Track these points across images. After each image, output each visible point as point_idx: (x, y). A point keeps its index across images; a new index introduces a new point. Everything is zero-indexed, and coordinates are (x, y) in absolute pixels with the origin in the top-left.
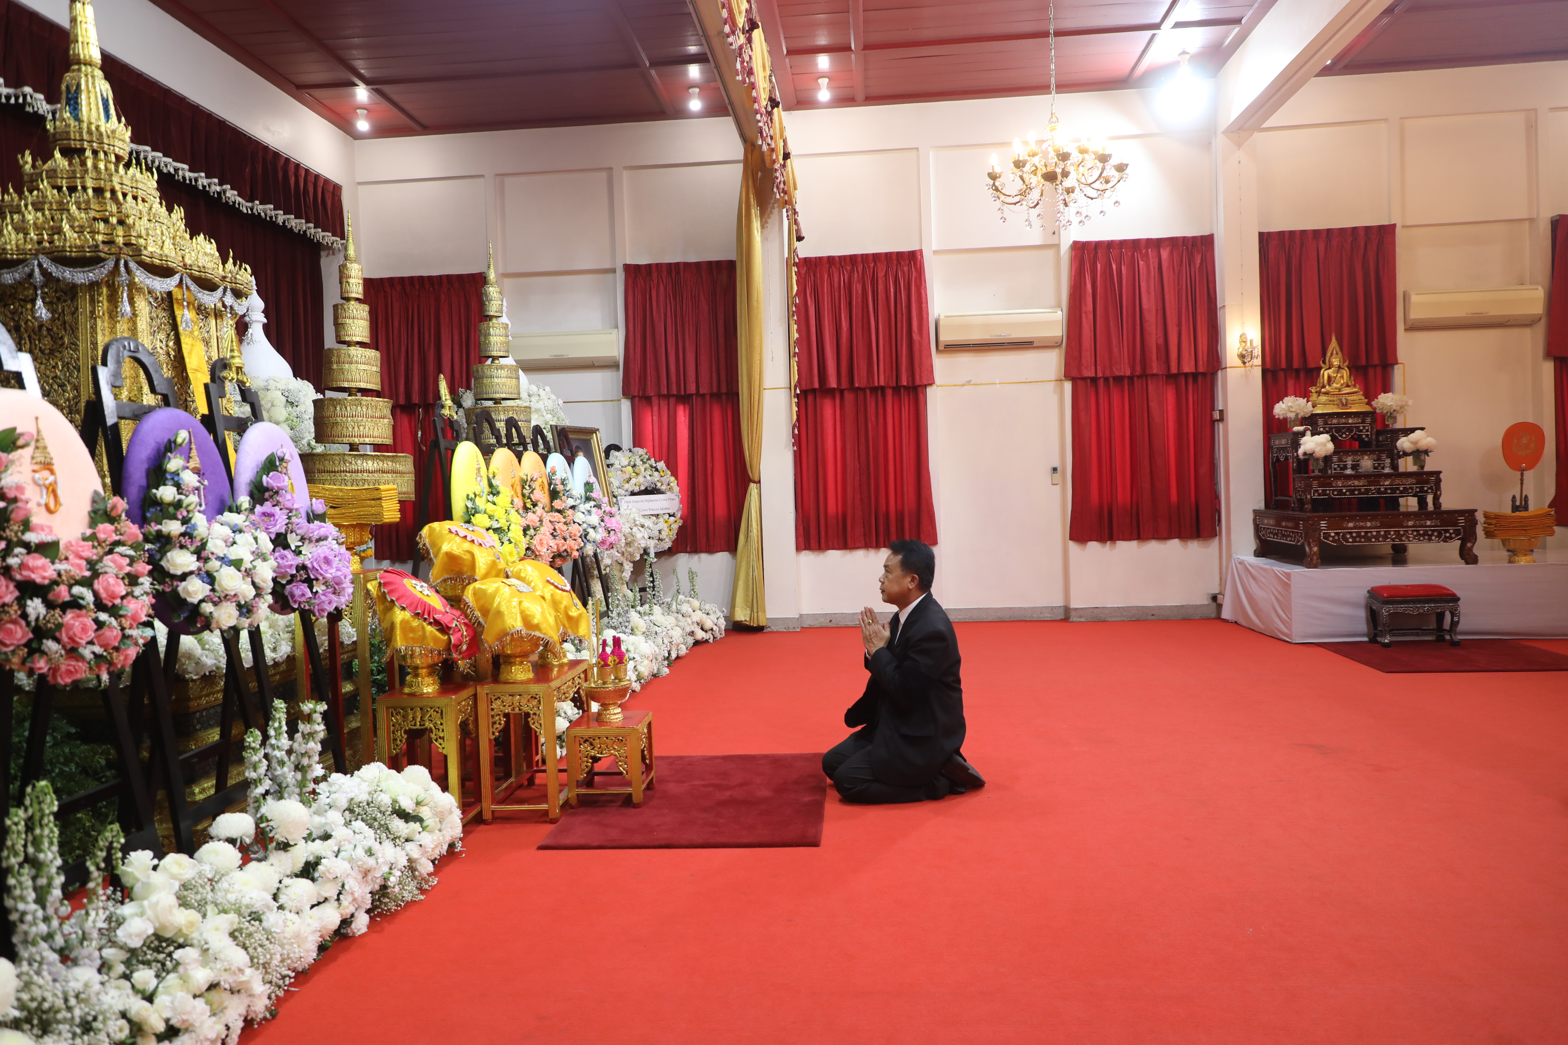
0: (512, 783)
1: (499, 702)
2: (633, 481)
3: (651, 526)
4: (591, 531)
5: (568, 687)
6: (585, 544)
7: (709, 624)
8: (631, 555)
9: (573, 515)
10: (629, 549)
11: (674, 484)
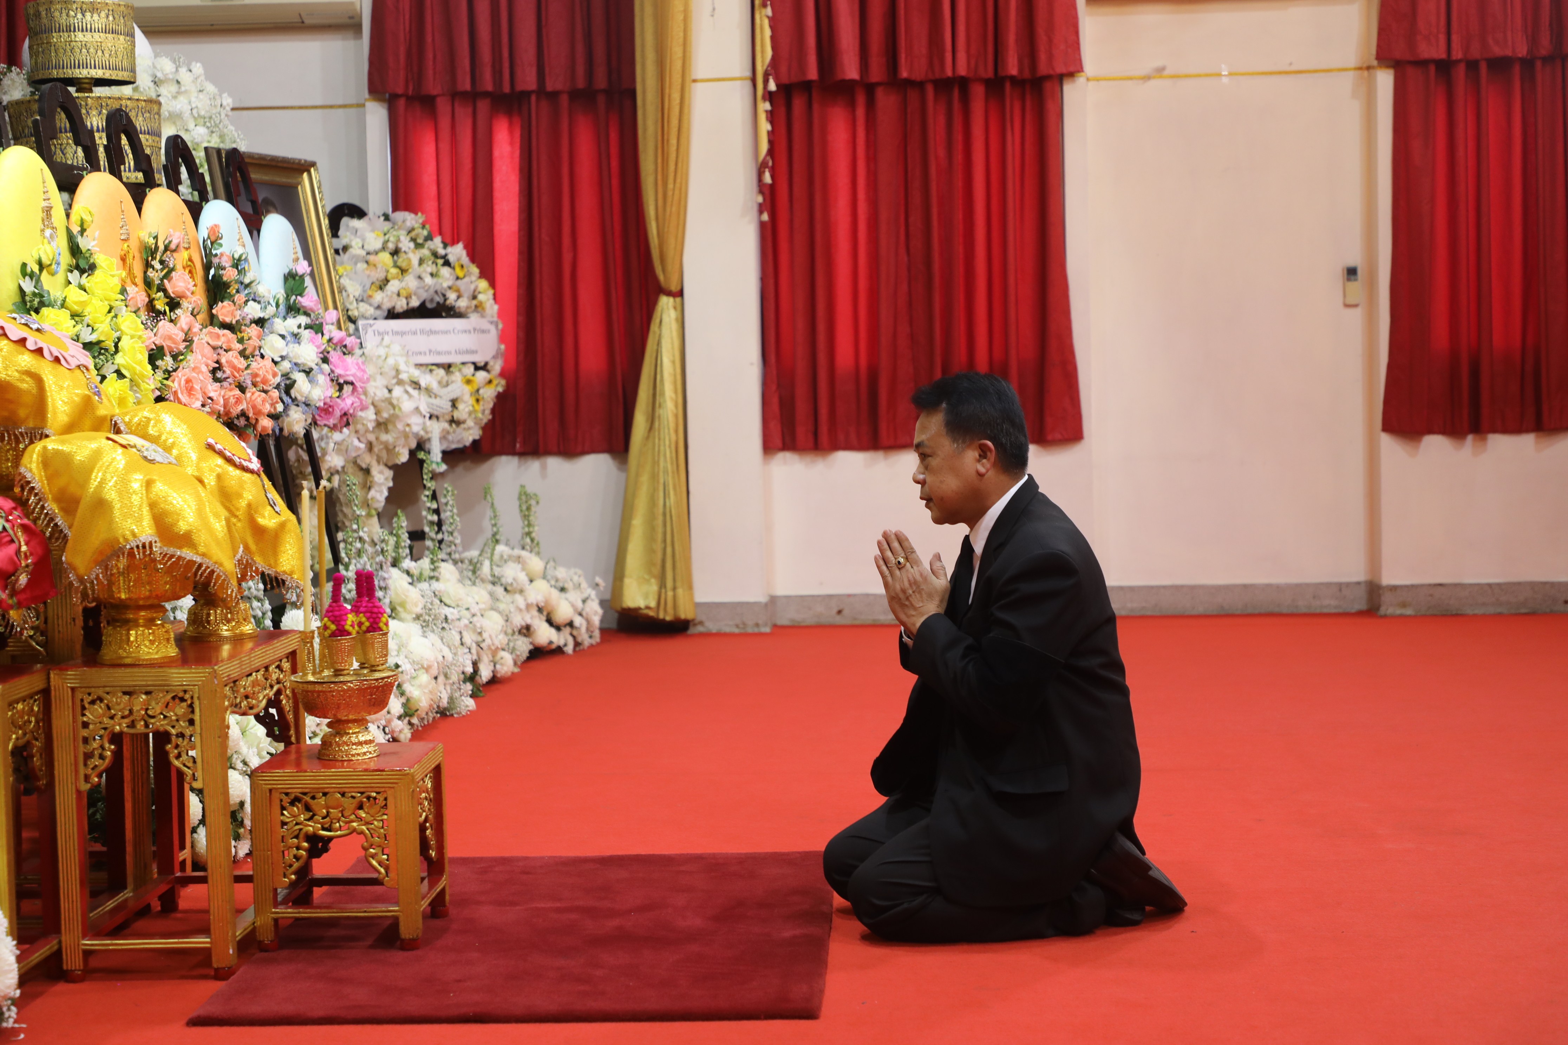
0: (126, 900)
1: (99, 708)
2: (394, 286)
3: (434, 385)
4: (300, 378)
5: (255, 683)
6: (286, 407)
7: (564, 611)
8: (390, 450)
9: (260, 338)
10: (384, 437)
11: (486, 296)
